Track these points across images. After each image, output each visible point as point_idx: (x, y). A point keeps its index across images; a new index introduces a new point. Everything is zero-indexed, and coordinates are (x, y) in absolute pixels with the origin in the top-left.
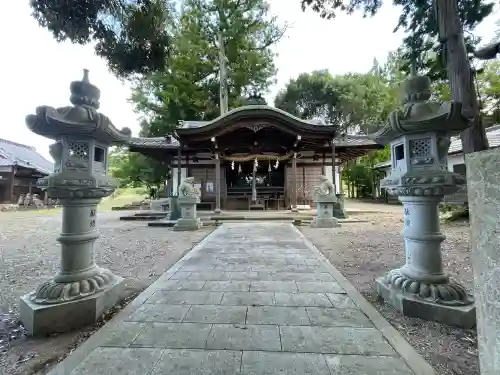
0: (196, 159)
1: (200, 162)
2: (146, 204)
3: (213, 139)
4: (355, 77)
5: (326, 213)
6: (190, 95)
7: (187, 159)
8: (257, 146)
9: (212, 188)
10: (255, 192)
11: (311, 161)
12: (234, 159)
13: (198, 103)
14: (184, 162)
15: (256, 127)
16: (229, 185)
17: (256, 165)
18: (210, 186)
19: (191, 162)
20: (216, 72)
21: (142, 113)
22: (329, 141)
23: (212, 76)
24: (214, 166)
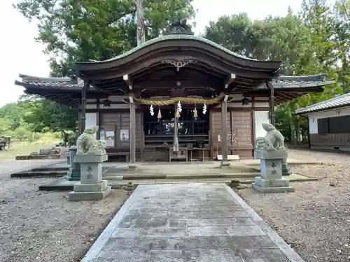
0: (108, 103)
1: (113, 107)
2: (56, 152)
3: (126, 77)
4: (277, 19)
5: (274, 172)
6: (105, 36)
7: (98, 103)
8: (180, 87)
9: (127, 137)
10: (176, 140)
11: (240, 105)
12: (152, 103)
13: (113, 43)
14: (94, 107)
15: (180, 63)
16: (146, 133)
17: (180, 109)
18: (124, 134)
19: (102, 107)
20: (133, 12)
21: (52, 54)
22: (267, 81)
23: (129, 16)
24: (128, 111)
